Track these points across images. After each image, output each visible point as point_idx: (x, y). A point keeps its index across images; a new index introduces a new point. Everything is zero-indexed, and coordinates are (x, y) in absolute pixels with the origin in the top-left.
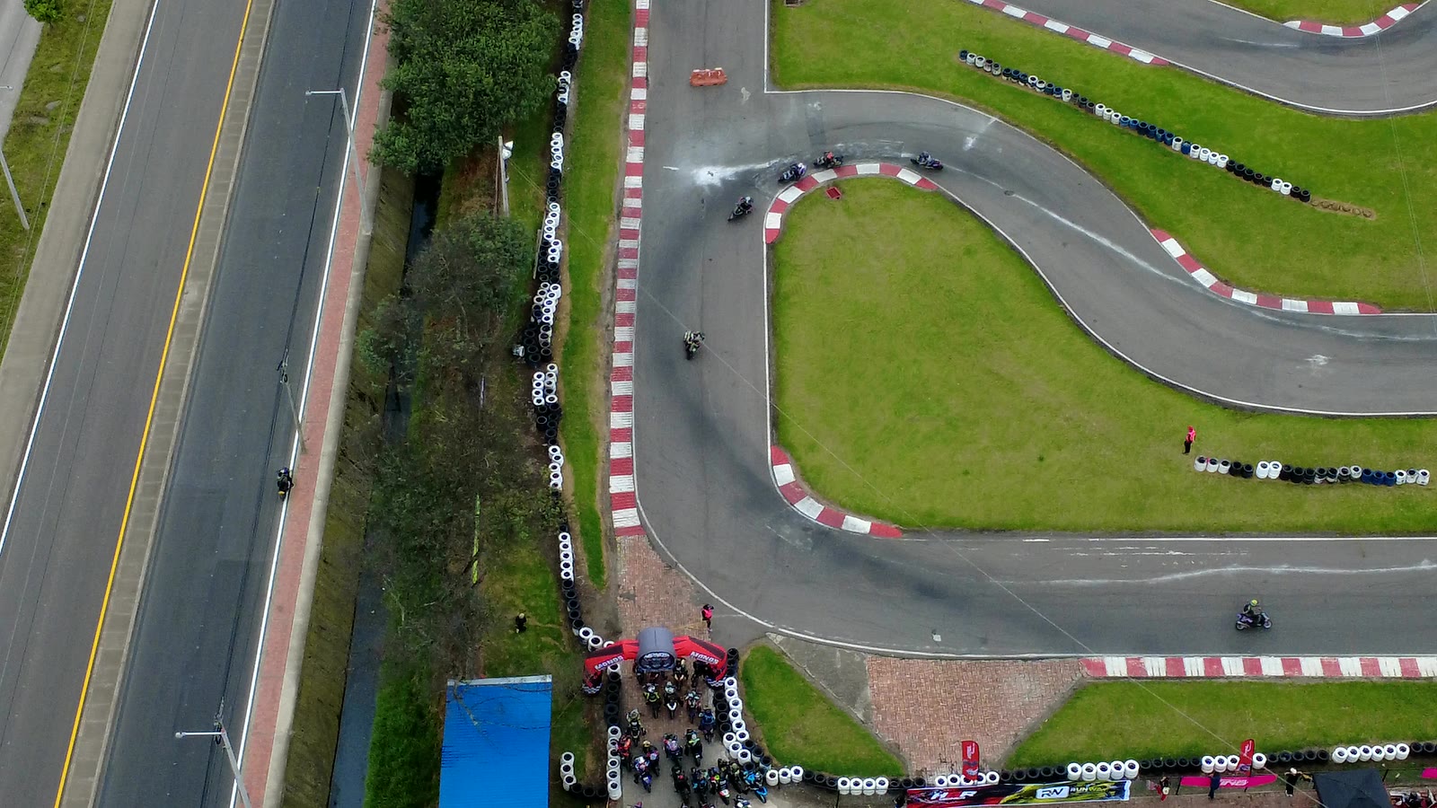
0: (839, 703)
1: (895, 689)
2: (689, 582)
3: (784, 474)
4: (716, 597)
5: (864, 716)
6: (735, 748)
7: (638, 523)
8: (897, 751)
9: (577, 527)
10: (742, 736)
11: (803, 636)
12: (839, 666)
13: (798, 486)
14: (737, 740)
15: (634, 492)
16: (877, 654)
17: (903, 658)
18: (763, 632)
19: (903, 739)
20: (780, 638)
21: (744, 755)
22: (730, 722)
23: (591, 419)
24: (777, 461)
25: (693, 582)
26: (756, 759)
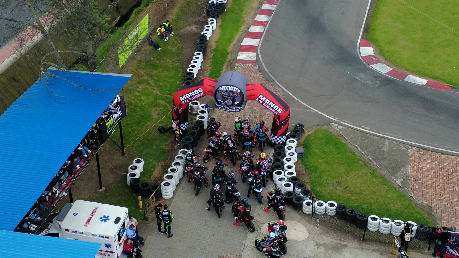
0: (382, 172)
1: (433, 171)
2: (280, 90)
3: (367, 51)
4: (297, 99)
5: (402, 182)
6: (281, 180)
7: (255, 59)
8: (428, 210)
9: (210, 55)
10: (291, 173)
11: (361, 129)
12: (386, 150)
13: (376, 58)
14: (285, 176)
15: (257, 47)
16: (419, 147)
17: (443, 153)
18: (328, 123)
19: (435, 203)
20: (340, 127)
21: (288, 185)
22: (283, 164)
23: (243, 15)
24: (362, 45)
25: (282, 90)
26: (298, 190)
